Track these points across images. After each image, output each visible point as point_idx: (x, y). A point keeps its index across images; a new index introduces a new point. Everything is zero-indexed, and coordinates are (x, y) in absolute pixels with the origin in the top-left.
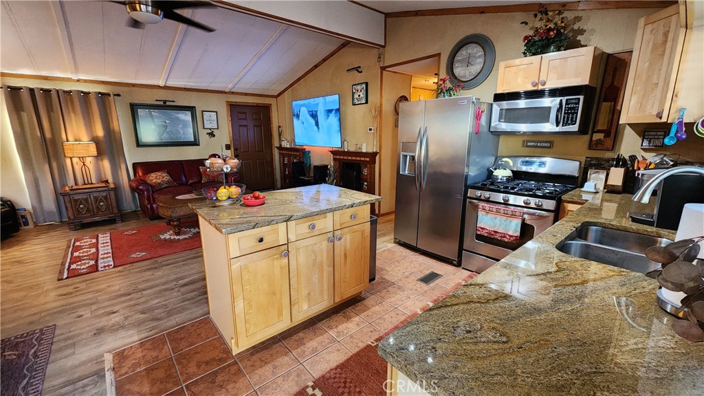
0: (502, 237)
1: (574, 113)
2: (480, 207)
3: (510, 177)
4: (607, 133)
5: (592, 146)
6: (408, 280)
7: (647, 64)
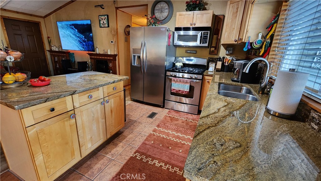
0: (182, 92)
1: (206, 39)
2: (173, 80)
3: (182, 66)
4: (215, 48)
5: (211, 53)
6: (143, 118)
7: (231, 20)
